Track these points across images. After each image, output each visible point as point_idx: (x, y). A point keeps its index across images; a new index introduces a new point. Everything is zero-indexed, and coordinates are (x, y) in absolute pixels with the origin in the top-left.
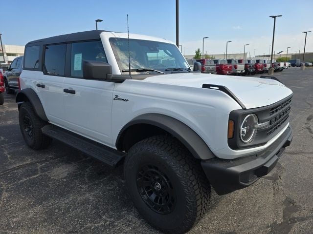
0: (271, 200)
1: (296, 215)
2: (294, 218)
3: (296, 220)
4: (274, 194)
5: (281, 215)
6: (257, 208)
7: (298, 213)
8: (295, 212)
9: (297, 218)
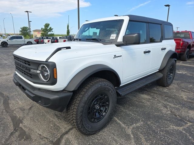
0: (37, 130)
1: (17, 134)
2: (16, 131)
3: (15, 131)
4: (40, 135)
5: (23, 128)
6: (36, 121)
7: (17, 136)
8: (19, 135)
9: (15, 132)
